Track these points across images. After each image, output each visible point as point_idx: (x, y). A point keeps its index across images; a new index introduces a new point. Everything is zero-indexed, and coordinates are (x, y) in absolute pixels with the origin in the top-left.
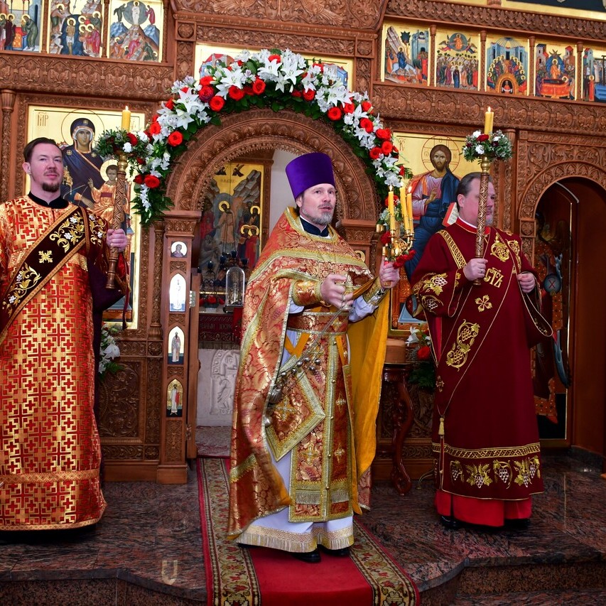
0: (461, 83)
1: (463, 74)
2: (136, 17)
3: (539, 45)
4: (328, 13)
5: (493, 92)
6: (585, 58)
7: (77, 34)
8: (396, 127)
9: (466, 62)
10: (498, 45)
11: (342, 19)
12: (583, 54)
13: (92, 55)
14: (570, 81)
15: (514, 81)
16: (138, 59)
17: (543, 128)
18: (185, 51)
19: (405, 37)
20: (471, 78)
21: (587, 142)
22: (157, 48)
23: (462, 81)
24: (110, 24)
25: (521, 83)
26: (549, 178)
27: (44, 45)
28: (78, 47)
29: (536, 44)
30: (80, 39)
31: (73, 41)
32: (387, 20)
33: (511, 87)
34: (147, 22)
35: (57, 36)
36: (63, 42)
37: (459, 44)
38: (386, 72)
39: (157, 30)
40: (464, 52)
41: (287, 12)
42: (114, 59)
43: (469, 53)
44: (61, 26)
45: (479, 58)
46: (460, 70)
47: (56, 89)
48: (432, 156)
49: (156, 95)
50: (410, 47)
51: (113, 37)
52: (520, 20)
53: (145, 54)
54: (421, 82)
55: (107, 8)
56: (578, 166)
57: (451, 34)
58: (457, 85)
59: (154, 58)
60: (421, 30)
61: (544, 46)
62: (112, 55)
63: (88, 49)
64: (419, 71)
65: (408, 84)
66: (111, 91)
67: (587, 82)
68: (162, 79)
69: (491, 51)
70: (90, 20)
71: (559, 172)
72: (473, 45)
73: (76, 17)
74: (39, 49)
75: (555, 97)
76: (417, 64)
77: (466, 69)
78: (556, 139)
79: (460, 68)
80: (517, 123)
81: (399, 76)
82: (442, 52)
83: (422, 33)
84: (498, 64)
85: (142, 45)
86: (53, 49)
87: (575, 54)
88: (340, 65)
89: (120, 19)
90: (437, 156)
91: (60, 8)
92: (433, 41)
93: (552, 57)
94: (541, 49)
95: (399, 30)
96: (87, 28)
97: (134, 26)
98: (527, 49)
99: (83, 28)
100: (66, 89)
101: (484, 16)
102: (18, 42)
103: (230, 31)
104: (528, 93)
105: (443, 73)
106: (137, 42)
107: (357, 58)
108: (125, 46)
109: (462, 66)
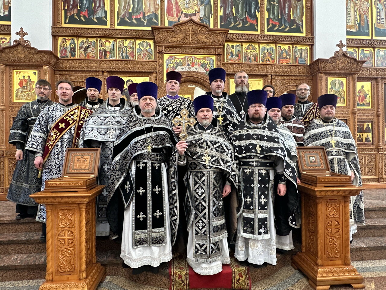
1: (253, 58)
2: (145, 46)
3: (279, 46)
4: (206, 40)
5: (263, 63)
6: (295, 50)
7: (127, 53)
8: (230, 77)
9: (253, 54)
10: (265, 48)
11: (211, 42)
12: (294, 48)
13: (132, 59)
14: (290, 58)
15: (270, 59)
16: (146, 59)
17: (280, 74)
18: (161, 56)
19: (233, 47)
20: (255, 59)
21: (296, 78)
22: (152, 55)
23: (253, 60)
24: (136, 49)
25: (273, 60)
26: (283, 91)
27: (116, 57)
28: (127, 56)
29: (277, 46)
30: (127, 54)
31: (125, 55)
32: (226, 41)
33: (269, 61)
34: (149, 47)
35: (120, 53)
36: (122, 55)
37: (251, 48)
38: (227, 59)
39: (152, 50)
40: (253, 50)
41: (193, 41)
42: (139, 60)
43: (254, 51)
44: (121, 50)
45: (258, 52)
47: (121, 70)
49: (152, 71)
50: (234, 50)
51: (138, 53)
52: (272, 38)
53: (148, 58)
54: (238, 61)
55: (135, 44)
56: (293, 86)
57: (248, 44)
58: (251, 62)
59: (151, 59)
60: (238, 44)
61: (280, 47)
62: (138, 59)
63: (130, 57)
64: (238, 58)
65: (234, 62)
66: (138, 70)
67: (296, 58)
68: (154, 65)
69: (262, 50)
70: (130, 48)
71: (286, 88)
72: (256, 48)
73: (126, 47)
74: (115, 58)
75: (284, 63)
76: (237, 56)
78: (285, 78)
79: (251, 56)
80: (271, 73)
81: (231, 60)
82: (245, 51)
83: (238, 45)
84: (265, 54)
85: (147, 55)
86: (119, 58)
87: (291, 48)
88: (211, 58)
89: (140, 47)
91: (121, 44)
92: (242, 47)
93: (283, 50)
94: (279, 48)
95: (230, 44)
96: (130, 51)
97: (144, 49)
98: (274, 48)
99: (128, 51)
100: (124, 70)
101: (259, 38)
102: (108, 56)
103: (174, 49)
104: (275, 63)
105: (246, 58)
106: (146, 54)
107: (217, 55)
108: (142, 56)
109: (252, 55)
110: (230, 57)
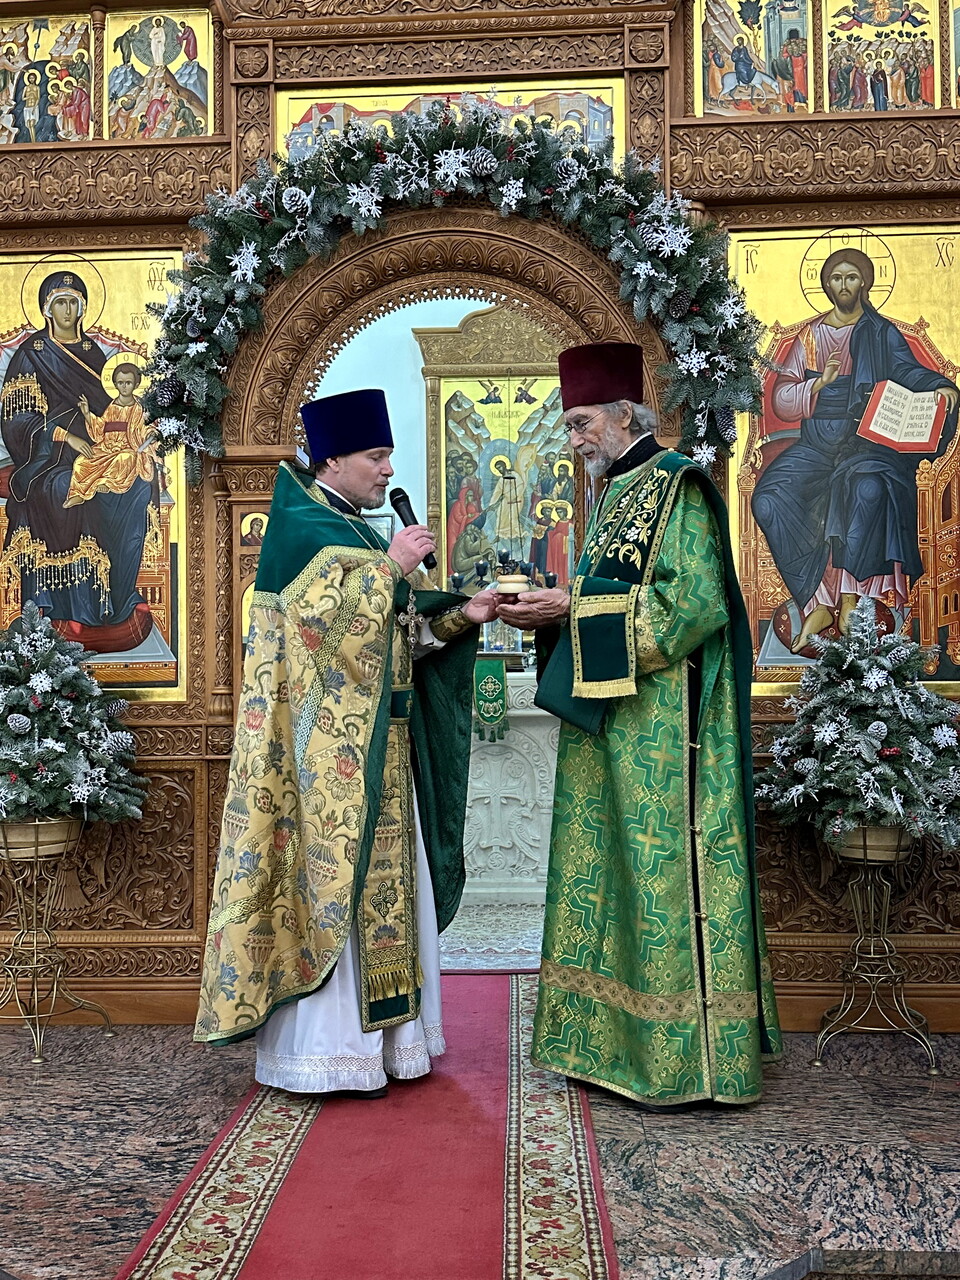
0: (891, 101)
1: (895, 77)
2: (158, 51)
8: (733, 220)
9: (901, 50)
16: (166, 136)
18: (253, 106)
19: (750, 11)
22: (205, 108)
24: (107, 72)
28: (48, 127)
31: (36, 117)
37: (883, 11)
38: (708, 98)
39: (202, 72)
44: (12, 88)
45: (933, 32)
46: (887, 69)
48: (825, 276)
49: (200, 207)
50: (762, 32)
51: (114, 97)
55: (99, 40)
58: (880, 104)
64: (786, 83)
65: (759, 117)
66: (108, 210)
68: (208, 171)
76: (779, 71)
77: (902, 65)
81: (737, 103)
88: (594, 94)
89: (126, 60)
90: (838, 277)
91: (9, 51)
92: (817, 12)
97: (154, 69)
103: (344, 51)
105: (844, 83)
106: (163, 103)
107: (632, 71)
109: (891, 60)
110: (731, 81)
